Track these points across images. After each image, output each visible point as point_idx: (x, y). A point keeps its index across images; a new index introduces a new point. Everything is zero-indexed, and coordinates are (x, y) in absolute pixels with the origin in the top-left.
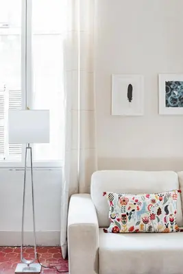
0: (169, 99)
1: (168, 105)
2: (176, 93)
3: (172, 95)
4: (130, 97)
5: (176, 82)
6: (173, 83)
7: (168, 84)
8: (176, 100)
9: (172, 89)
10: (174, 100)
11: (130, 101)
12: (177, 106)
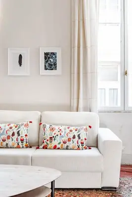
0: (47, 65)
1: (46, 69)
2: (52, 60)
3: (49, 62)
4: (20, 63)
5: (52, 53)
6: (50, 54)
7: (46, 54)
8: (52, 65)
9: (49, 58)
10: (50, 65)
11: (20, 66)
12: (52, 69)
